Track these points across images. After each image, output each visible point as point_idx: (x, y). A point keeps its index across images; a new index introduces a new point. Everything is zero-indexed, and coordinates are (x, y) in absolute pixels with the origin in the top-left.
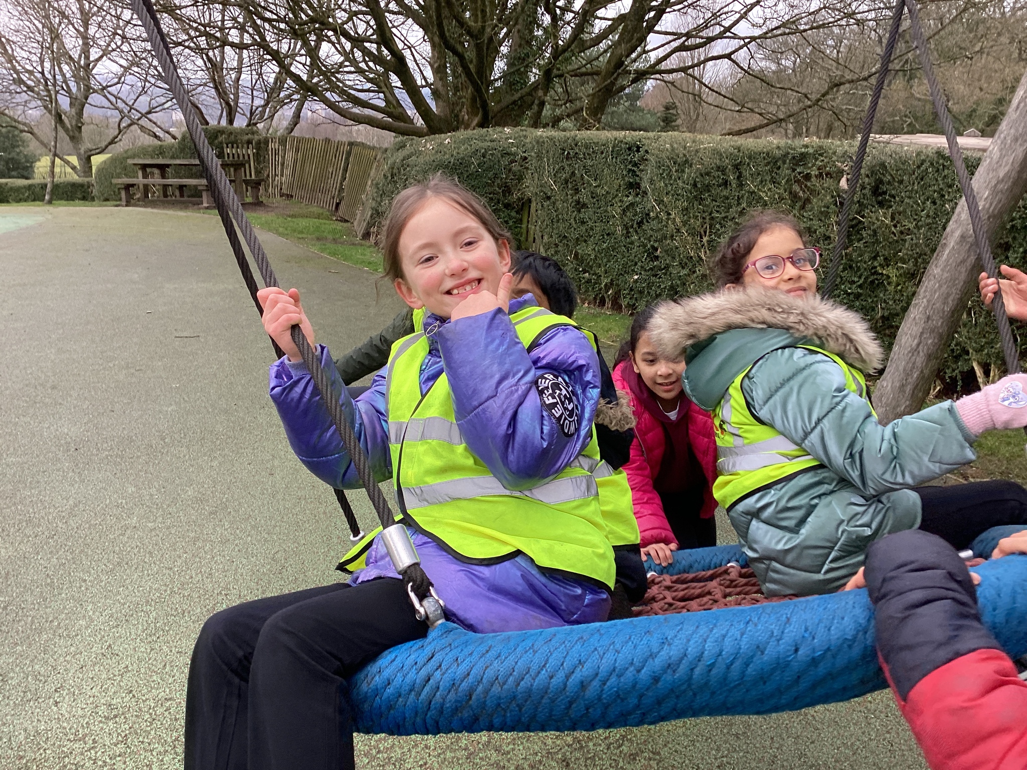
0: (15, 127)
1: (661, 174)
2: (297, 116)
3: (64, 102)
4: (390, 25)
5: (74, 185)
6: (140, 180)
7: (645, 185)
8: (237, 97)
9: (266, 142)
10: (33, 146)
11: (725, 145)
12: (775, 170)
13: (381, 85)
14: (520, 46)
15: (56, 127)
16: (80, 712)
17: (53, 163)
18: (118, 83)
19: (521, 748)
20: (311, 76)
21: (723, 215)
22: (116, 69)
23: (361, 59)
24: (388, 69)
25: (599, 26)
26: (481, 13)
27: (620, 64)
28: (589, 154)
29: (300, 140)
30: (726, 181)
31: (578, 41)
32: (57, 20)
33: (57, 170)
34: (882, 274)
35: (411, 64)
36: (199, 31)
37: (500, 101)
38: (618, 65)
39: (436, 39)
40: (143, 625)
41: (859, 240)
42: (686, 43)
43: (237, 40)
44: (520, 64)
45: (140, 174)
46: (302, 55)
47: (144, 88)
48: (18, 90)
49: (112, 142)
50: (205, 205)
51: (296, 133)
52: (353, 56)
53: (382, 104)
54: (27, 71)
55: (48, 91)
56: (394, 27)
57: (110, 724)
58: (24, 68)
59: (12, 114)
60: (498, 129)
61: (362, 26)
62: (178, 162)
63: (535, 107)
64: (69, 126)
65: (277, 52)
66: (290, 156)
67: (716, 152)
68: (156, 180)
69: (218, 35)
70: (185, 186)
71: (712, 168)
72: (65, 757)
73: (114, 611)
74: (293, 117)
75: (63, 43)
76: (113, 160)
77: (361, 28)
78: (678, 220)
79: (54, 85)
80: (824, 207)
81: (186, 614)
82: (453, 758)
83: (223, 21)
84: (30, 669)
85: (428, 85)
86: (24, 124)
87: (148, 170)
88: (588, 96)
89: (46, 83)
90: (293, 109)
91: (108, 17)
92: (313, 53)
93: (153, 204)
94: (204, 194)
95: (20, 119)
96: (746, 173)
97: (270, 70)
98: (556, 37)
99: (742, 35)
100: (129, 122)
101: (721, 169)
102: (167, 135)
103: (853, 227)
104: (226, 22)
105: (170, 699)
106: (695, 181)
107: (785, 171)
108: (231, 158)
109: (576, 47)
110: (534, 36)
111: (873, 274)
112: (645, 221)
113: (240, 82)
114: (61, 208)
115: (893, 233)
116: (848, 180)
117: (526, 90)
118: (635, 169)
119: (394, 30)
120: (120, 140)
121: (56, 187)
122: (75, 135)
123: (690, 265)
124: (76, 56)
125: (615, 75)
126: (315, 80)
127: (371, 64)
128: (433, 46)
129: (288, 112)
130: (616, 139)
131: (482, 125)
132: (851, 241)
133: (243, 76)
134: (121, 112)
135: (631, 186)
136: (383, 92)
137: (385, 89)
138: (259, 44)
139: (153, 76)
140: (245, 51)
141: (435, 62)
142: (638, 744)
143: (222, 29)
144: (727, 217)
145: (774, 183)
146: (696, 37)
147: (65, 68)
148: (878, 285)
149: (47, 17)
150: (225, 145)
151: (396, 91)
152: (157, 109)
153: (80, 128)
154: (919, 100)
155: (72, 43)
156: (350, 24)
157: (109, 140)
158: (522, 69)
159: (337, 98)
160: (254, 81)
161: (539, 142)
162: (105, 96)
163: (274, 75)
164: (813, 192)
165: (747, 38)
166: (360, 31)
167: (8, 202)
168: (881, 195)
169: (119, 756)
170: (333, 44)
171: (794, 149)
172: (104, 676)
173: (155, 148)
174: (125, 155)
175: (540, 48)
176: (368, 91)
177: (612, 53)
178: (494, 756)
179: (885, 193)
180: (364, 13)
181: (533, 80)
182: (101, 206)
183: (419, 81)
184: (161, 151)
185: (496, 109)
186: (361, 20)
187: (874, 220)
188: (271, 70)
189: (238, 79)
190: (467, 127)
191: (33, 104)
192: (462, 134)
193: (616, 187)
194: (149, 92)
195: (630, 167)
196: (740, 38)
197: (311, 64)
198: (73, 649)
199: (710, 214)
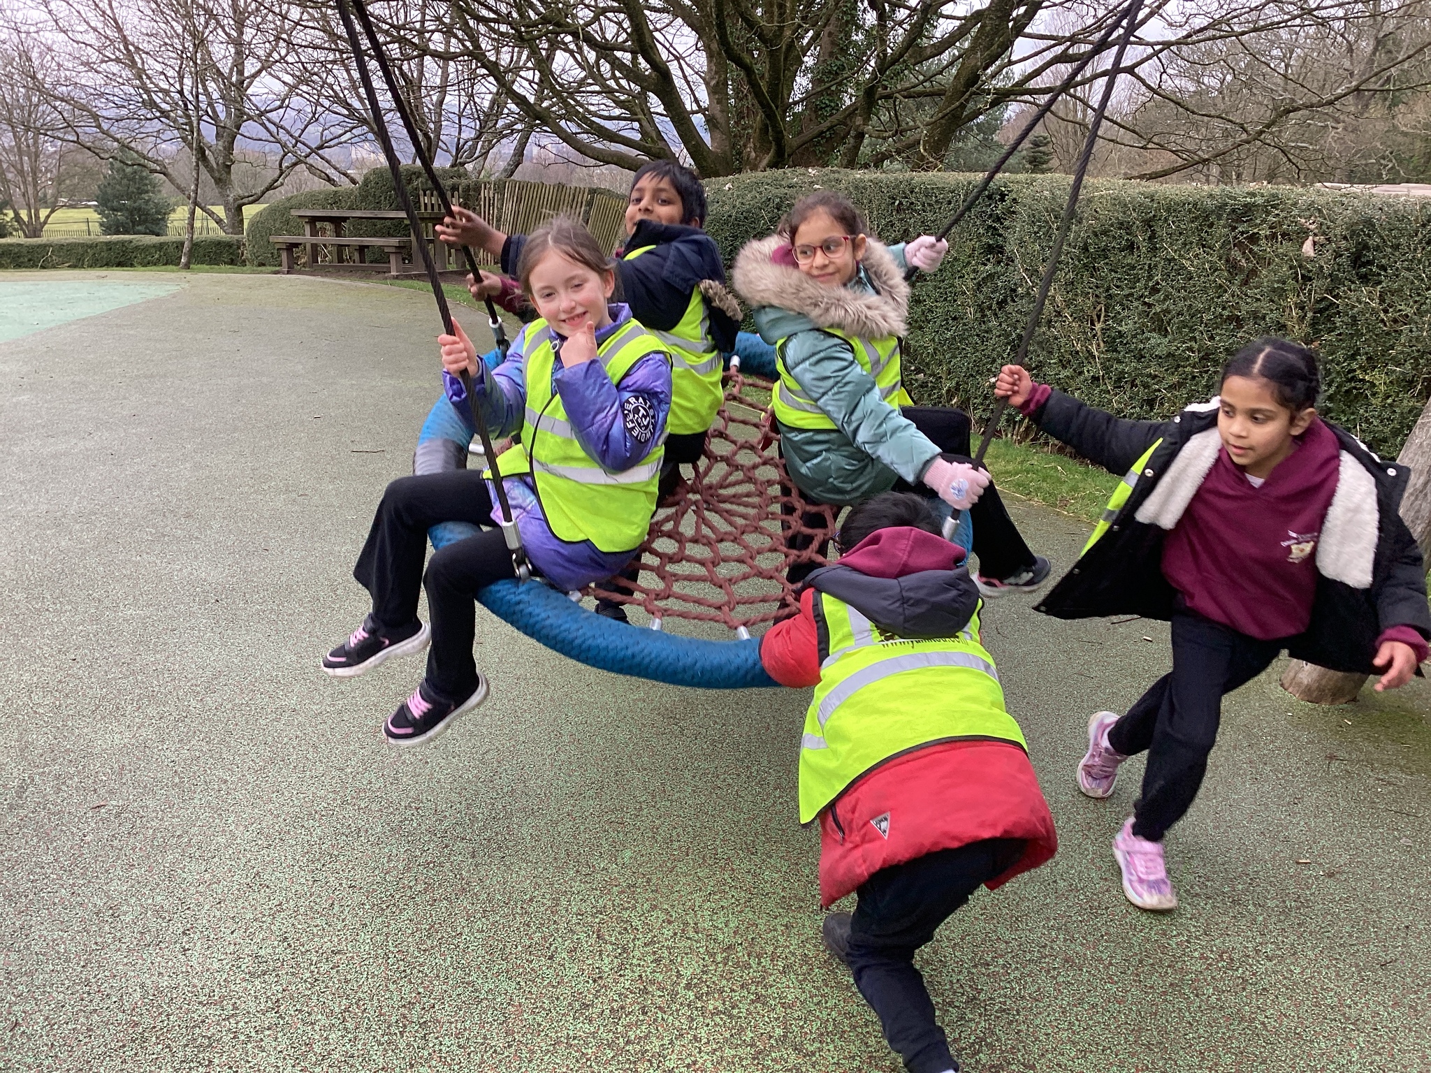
0: (144, 166)
1: (1036, 233)
2: (519, 153)
3: (209, 132)
4: (651, 27)
5: (218, 244)
6: (307, 238)
7: (1011, 247)
8: (439, 127)
9: (477, 189)
10: (166, 191)
11: (1130, 191)
12: (1206, 229)
13: (635, 109)
14: (831, 54)
15: (197, 165)
16: (216, 965)
17: (193, 213)
18: (280, 107)
19: (831, 1047)
20: (540, 99)
21: (1126, 292)
22: (278, 87)
23: (609, 75)
24: (646, 87)
25: (944, 27)
26: (778, 8)
27: (973, 79)
28: (930, 205)
29: (523, 186)
30: (1133, 243)
31: (914, 48)
32: (202, 20)
33: (197, 224)
34: (1363, 380)
35: (679, 82)
36: (391, 35)
37: (801, 132)
38: (970, 81)
39: (715, 46)
40: (303, 847)
41: (1330, 331)
42: (1070, 51)
43: (441, 48)
44: (829, 80)
45: (307, 228)
46: (529, 69)
47: (314, 114)
48: (149, 116)
49: (271, 187)
50: (394, 273)
51: (516, 176)
52: (599, 70)
53: (637, 137)
54: (162, 90)
55: (188, 117)
56: (657, 30)
57: (257, 983)
58: (156, 86)
59: (139, 148)
60: (800, 170)
61: (612, 29)
62: (358, 214)
63: (850, 140)
64: (215, 166)
65: (496, 64)
66: (509, 207)
67: (1117, 202)
68: (328, 238)
69: (416, 40)
70: (367, 247)
71: (1112, 225)
72: (194, 1027)
73: (264, 825)
74: (514, 155)
75: (209, 53)
76: (272, 211)
77: (611, 31)
78: (1059, 298)
79: (197, 108)
80: (1278, 282)
81: (362, 833)
82: (734, 1056)
83: (423, 22)
84: (150, 901)
85: (701, 110)
86: (155, 162)
87: (318, 225)
88: (927, 125)
89: (186, 105)
90: (516, 142)
91: (270, 17)
92: (544, 65)
93: (324, 271)
94: (393, 258)
95: (150, 155)
96: (1162, 232)
97: (484, 90)
98: (883, 42)
99: (1152, 40)
100: (294, 160)
101: (1125, 226)
102: (343, 178)
103: (1321, 311)
104: (427, 24)
105: (339, 952)
106: (1086, 244)
107: (1221, 230)
108: (429, 211)
109: (910, 56)
110: (850, 42)
111: (1350, 380)
112: (1009, 299)
113: (444, 107)
114: (201, 275)
115: (1382, 321)
116: (1315, 243)
117: (838, 116)
118: (997, 226)
119: (657, 34)
120: (282, 184)
121: (195, 246)
122: (222, 176)
123: (1075, 364)
124: (226, 71)
125: (966, 96)
126: (545, 104)
127: (623, 82)
128: (710, 57)
129: (507, 148)
130: (969, 183)
131: (776, 164)
132: (1317, 332)
133: (448, 98)
134: (284, 146)
135: (990, 249)
136: (638, 120)
137: (641, 116)
138: (470, 54)
139: (327, 97)
140: (451, 63)
141: (712, 79)
142: (1003, 1052)
143: (421, 33)
144: (1132, 295)
145: (1204, 246)
146: (1084, 42)
147: (211, 86)
148: (1356, 396)
149: (189, 16)
150: (421, 192)
151: (657, 119)
152: (332, 143)
153: (229, 167)
154: (1405, 134)
155: (221, 52)
156: (596, 26)
157: (266, 185)
158: (833, 88)
159: (574, 129)
160: (462, 105)
161: (858, 187)
162: (263, 125)
163: (489, 97)
164: (1261, 259)
165: (1158, 43)
166: (609, 36)
167: (132, 265)
168: (1364, 265)
169: (269, 1029)
170: (571, 53)
171: (1235, 199)
172: (249, 916)
173: (327, 195)
174: (288, 205)
175: (859, 59)
176: (618, 118)
177: (963, 64)
178: (793, 1059)
179: (1370, 263)
180: (613, 10)
181: (848, 103)
182: (253, 272)
183: (689, 105)
184: (335, 200)
185: (795, 144)
186: (609, 19)
187: (1353, 301)
188: (486, 90)
189: (441, 102)
190: (754, 168)
191: (168, 135)
192: (747, 177)
193: (968, 252)
194: (321, 119)
195: (989, 222)
196: (1148, 44)
197: (541, 80)
198: (207, 876)
199: (1107, 290)
